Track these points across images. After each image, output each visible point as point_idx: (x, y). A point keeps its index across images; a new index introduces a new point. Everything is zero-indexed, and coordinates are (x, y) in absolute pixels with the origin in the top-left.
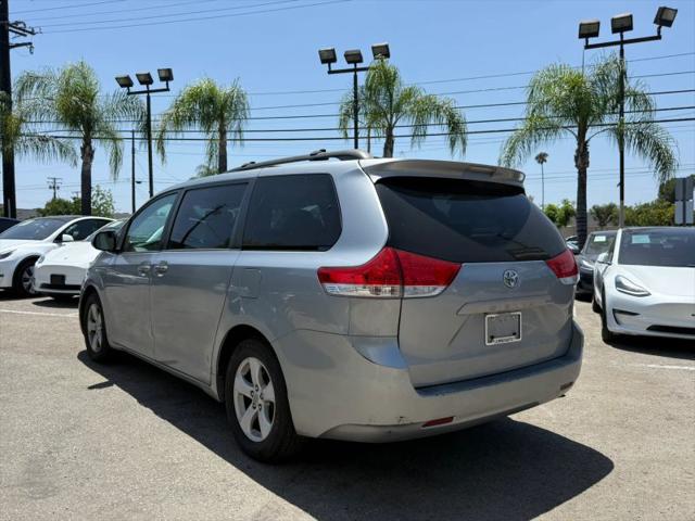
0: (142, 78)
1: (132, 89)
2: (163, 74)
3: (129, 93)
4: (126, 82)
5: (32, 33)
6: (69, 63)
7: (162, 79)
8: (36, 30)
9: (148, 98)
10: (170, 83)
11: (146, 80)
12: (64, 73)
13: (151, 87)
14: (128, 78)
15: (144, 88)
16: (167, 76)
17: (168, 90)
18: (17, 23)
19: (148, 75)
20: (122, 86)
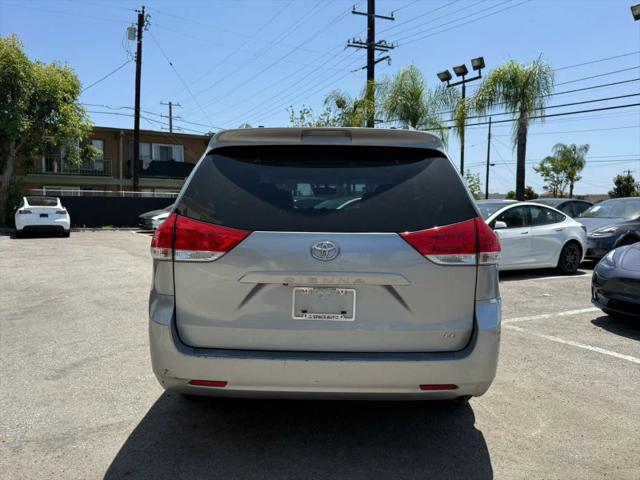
0: (458, 70)
1: (451, 82)
2: (476, 64)
3: (449, 86)
4: (446, 77)
5: (392, 48)
6: (402, 68)
7: (475, 68)
8: (395, 45)
9: (464, 88)
10: (482, 70)
11: (463, 71)
12: (398, 78)
13: (467, 77)
14: (447, 73)
15: (460, 79)
16: (479, 64)
17: (480, 77)
18: (380, 42)
19: (464, 67)
20: (443, 80)
